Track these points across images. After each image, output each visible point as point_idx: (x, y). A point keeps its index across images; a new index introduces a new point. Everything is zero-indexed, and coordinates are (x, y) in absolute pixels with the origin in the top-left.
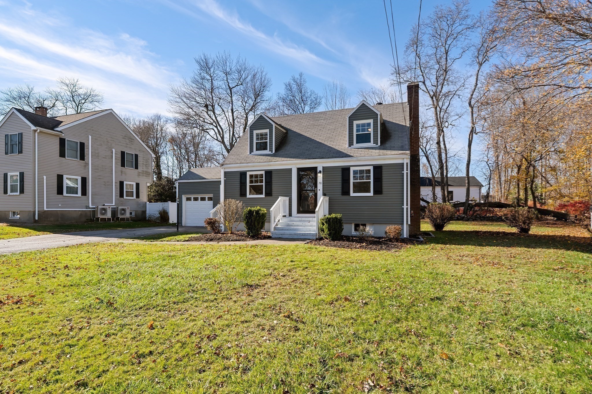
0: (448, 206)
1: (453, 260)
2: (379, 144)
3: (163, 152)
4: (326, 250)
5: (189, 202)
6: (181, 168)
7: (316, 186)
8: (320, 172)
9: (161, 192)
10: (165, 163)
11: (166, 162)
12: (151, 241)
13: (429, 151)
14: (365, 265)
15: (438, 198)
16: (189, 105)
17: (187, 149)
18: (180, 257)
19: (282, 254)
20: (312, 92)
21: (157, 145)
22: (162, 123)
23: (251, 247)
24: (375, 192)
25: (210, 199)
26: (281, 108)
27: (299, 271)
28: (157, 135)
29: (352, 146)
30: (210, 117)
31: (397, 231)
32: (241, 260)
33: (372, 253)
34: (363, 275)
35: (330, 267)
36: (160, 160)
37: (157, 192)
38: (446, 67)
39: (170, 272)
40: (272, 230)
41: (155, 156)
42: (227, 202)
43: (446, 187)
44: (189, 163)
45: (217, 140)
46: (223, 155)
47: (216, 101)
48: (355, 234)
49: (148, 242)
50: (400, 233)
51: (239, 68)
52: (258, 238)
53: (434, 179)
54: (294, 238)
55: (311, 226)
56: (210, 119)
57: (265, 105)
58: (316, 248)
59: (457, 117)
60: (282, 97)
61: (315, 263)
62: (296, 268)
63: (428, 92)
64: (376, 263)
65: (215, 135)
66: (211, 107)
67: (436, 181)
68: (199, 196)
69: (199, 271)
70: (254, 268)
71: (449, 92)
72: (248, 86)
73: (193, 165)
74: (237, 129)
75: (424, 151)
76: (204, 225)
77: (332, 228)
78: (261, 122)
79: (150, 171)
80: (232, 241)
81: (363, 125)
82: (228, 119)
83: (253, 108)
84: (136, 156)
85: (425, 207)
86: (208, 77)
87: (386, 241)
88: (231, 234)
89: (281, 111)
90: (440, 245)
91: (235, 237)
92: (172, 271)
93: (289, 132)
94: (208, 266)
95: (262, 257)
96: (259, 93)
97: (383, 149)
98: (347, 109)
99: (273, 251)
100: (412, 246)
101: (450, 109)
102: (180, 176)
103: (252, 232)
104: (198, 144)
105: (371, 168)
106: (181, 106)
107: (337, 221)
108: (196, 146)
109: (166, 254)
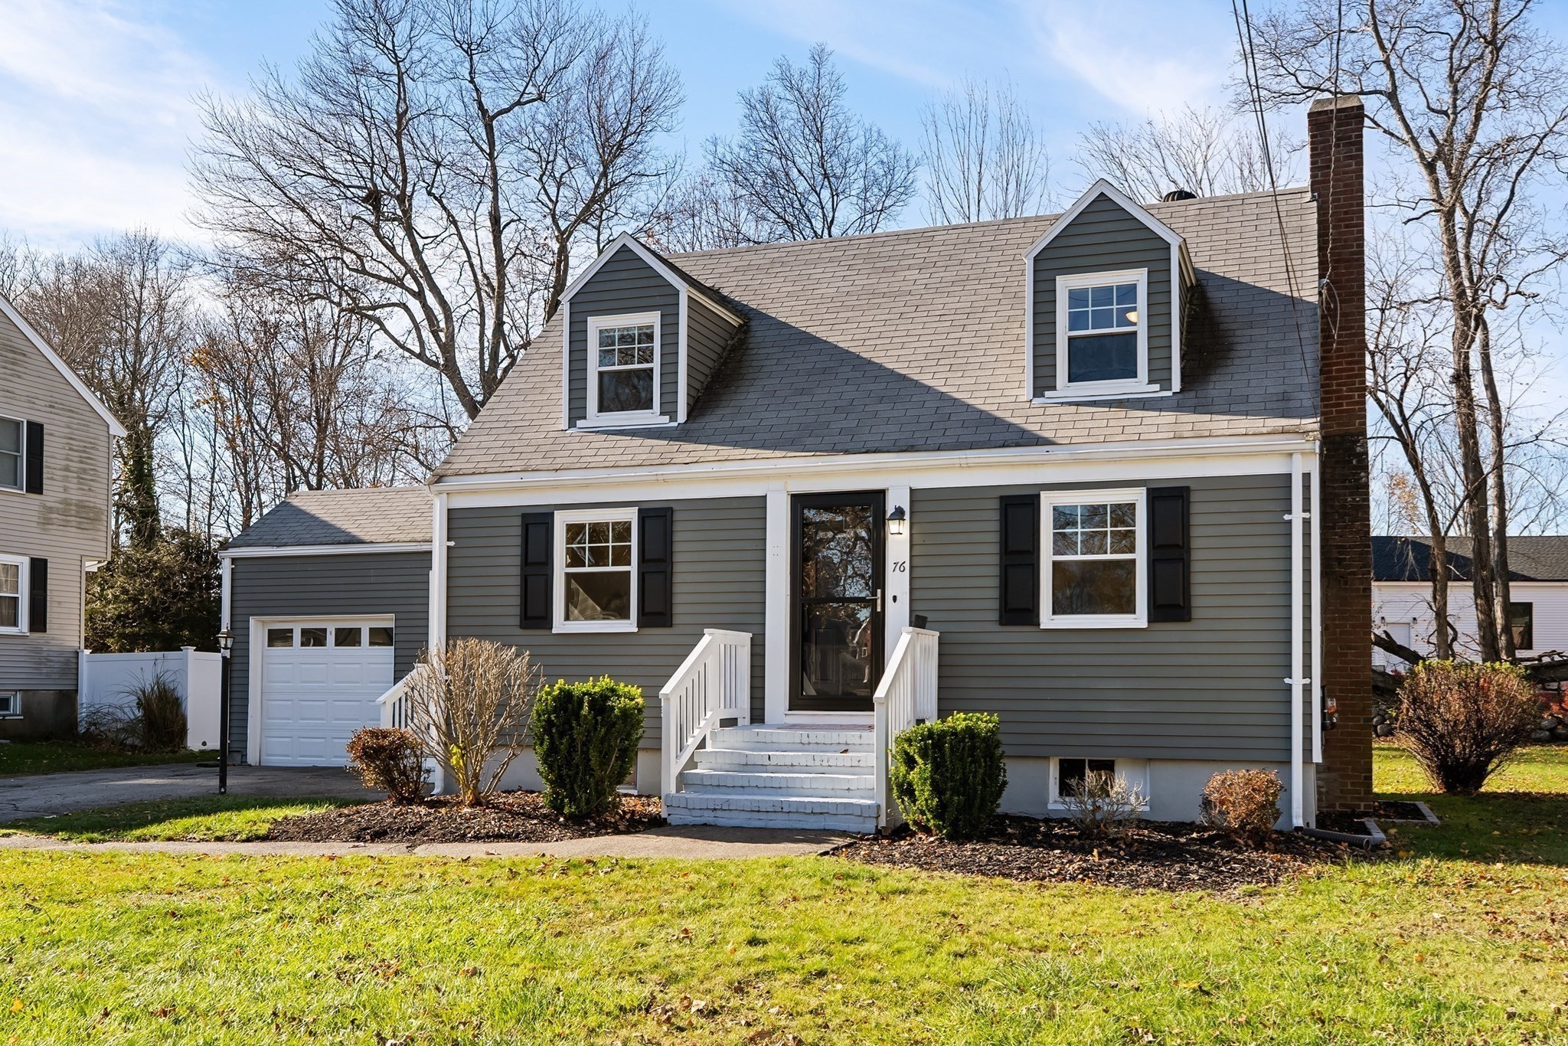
0: (1507, 677)
1: (1517, 936)
2: (1176, 386)
3: (166, 410)
4: (919, 886)
5: (279, 650)
6: (250, 488)
7: (878, 580)
8: (899, 514)
9: (154, 600)
10: (173, 465)
11: (179, 457)
12: (92, 841)
13: (1419, 418)
14: (1100, 960)
15: (1461, 639)
16: (293, 194)
17: (277, 397)
18: (220, 920)
19: (709, 907)
20: (873, 138)
21: (138, 378)
22: (163, 275)
23: (564, 871)
24: (1159, 611)
25: (381, 637)
26: (726, 208)
27: (785, 991)
28: (138, 331)
29: (1047, 394)
30: (392, 249)
31: (1258, 798)
32: (514, 932)
33: (1135, 900)
34: (1087, 1010)
35: (934, 969)
36: (151, 449)
37: (135, 600)
38: (1495, 24)
39: (166, 992)
40: (670, 787)
41: (124, 433)
42: (459, 651)
43: (1496, 588)
44: (288, 466)
45: (421, 356)
46: (450, 429)
47: (420, 176)
48: (1061, 807)
49: (77, 846)
50: (1273, 804)
51: (527, 21)
52: (603, 828)
53: (1441, 547)
54: (771, 825)
55: (853, 769)
56: (388, 259)
57: (651, 194)
58: (873, 879)
59: (1549, 257)
60: (728, 158)
61: (863, 949)
62: (770, 974)
63: (1414, 139)
64: (1151, 950)
65: (414, 334)
66: (394, 202)
67: (1450, 557)
68: (331, 624)
69: (308, 987)
70: (570, 975)
71: (1510, 140)
72: (571, 104)
73: (305, 474)
74: (515, 304)
75: (1396, 413)
76: (345, 759)
77: (952, 779)
78: (623, 275)
79: (101, 503)
80: (477, 838)
81: (1103, 295)
82: (476, 261)
83: (593, 209)
84: (36, 431)
85: (1398, 679)
86: (385, 64)
87: (1210, 841)
88: (472, 806)
89: (726, 225)
90: (1461, 866)
91: (491, 821)
92: (176, 989)
93: (753, 323)
94: (355, 965)
95: (612, 919)
96: (624, 137)
97: (1195, 410)
98: (1026, 220)
99: (667, 892)
100: (1329, 869)
101: (1514, 220)
102: (246, 525)
103: (573, 799)
104: (334, 374)
105: (1138, 497)
106: (252, 197)
107: (973, 748)
108: (322, 381)
109: (158, 902)
